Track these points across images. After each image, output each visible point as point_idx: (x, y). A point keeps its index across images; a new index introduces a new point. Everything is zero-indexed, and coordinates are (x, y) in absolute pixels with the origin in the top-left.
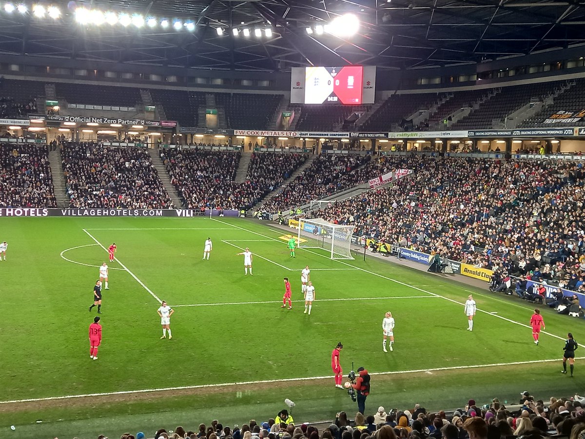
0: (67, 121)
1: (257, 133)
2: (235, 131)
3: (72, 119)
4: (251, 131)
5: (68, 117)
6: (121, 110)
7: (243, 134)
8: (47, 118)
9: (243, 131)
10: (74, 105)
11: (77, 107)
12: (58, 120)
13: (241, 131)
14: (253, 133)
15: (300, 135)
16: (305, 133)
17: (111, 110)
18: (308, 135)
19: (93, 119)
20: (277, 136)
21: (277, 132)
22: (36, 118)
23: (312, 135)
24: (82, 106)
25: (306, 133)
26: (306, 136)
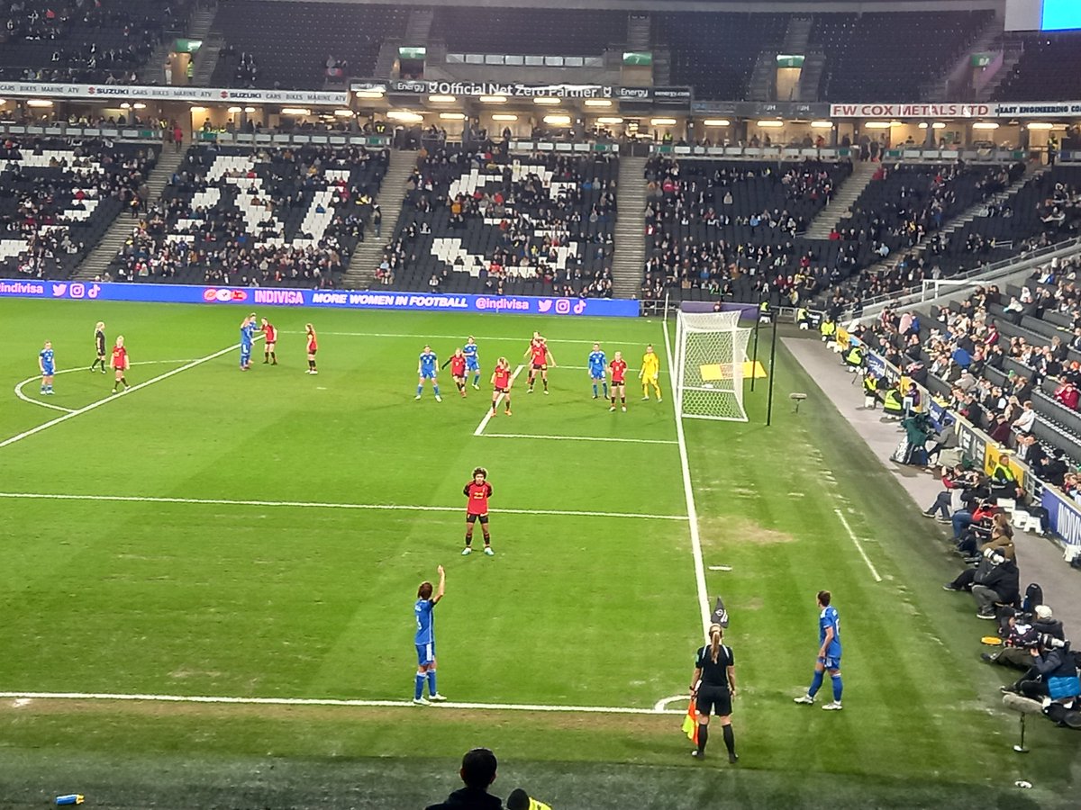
0: (433, 94)
1: (888, 110)
2: (832, 106)
3: (445, 88)
4: (873, 106)
5: (436, 84)
6: (566, 64)
7: (852, 113)
8: (389, 88)
9: (853, 106)
10: (459, 57)
11: (467, 61)
12: (413, 91)
13: (847, 106)
14: (877, 111)
15: (997, 111)
16: (1009, 106)
17: (545, 66)
18: (1018, 110)
19: (491, 86)
20: (939, 116)
21: (938, 106)
22: (365, 88)
23: (1026, 110)
24: (476, 58)
25: (1013, 105)
26: (1012, 115)
